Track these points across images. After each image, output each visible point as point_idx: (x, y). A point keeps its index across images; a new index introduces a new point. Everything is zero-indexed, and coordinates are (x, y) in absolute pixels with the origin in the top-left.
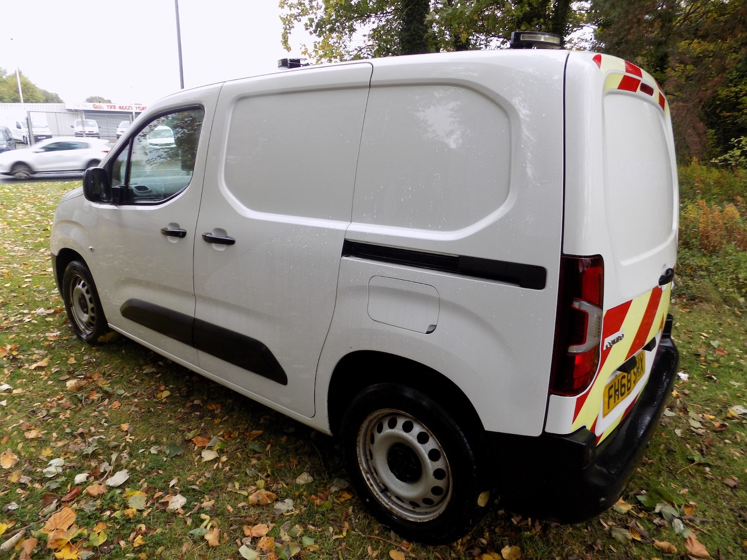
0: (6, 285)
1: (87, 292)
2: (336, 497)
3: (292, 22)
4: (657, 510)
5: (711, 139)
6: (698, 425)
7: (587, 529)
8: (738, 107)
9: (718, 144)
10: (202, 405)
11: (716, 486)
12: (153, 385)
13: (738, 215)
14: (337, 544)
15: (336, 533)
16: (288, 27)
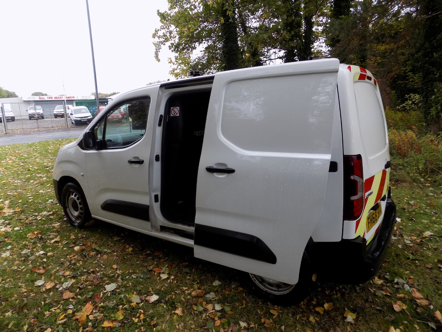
0: (19, 201)
1: (78, 199)
2: (236, 290)
3: (160, 46)
4: (395, 281)
5: (394, 96)
6: (409, 242)
7: (363, 293)
8: (406, 78)
9: (398, 98)
10: (151, 253)
11: (422, 269)
12: (122, 246)
13: (414, 136)
14: (242, 310)
15: (240, 306)
16: (158, 48)
